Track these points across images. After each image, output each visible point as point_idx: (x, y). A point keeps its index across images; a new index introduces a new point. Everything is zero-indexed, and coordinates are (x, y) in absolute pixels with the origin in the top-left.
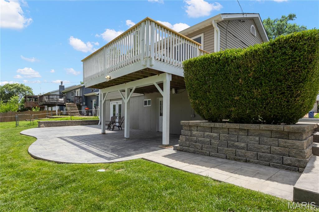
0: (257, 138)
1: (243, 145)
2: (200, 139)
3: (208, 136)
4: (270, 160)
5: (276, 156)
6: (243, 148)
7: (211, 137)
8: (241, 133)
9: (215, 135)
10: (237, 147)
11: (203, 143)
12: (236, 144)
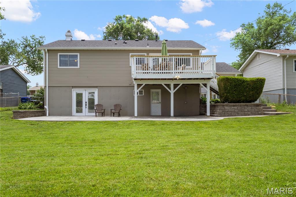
0: (251, 107)
1: (247, 110)
2: (230, 110)
3: (233, 109)
4: (255, 113)
5: (256, 112)
6: (247, 111)
7: (234, 109)
8: (245, 106)
9: (236, 108)
10: (245, 111)
11: (231, 111)
12: (244, 110)
